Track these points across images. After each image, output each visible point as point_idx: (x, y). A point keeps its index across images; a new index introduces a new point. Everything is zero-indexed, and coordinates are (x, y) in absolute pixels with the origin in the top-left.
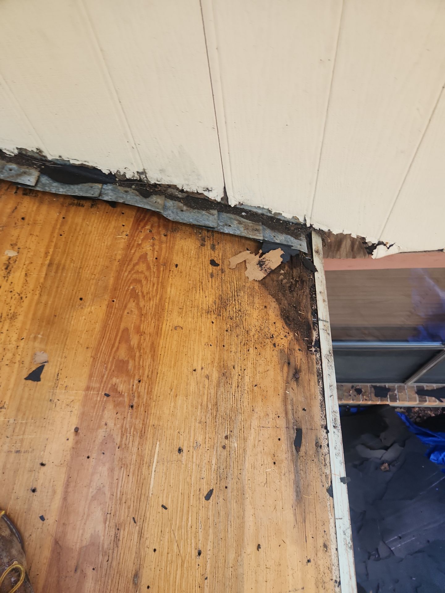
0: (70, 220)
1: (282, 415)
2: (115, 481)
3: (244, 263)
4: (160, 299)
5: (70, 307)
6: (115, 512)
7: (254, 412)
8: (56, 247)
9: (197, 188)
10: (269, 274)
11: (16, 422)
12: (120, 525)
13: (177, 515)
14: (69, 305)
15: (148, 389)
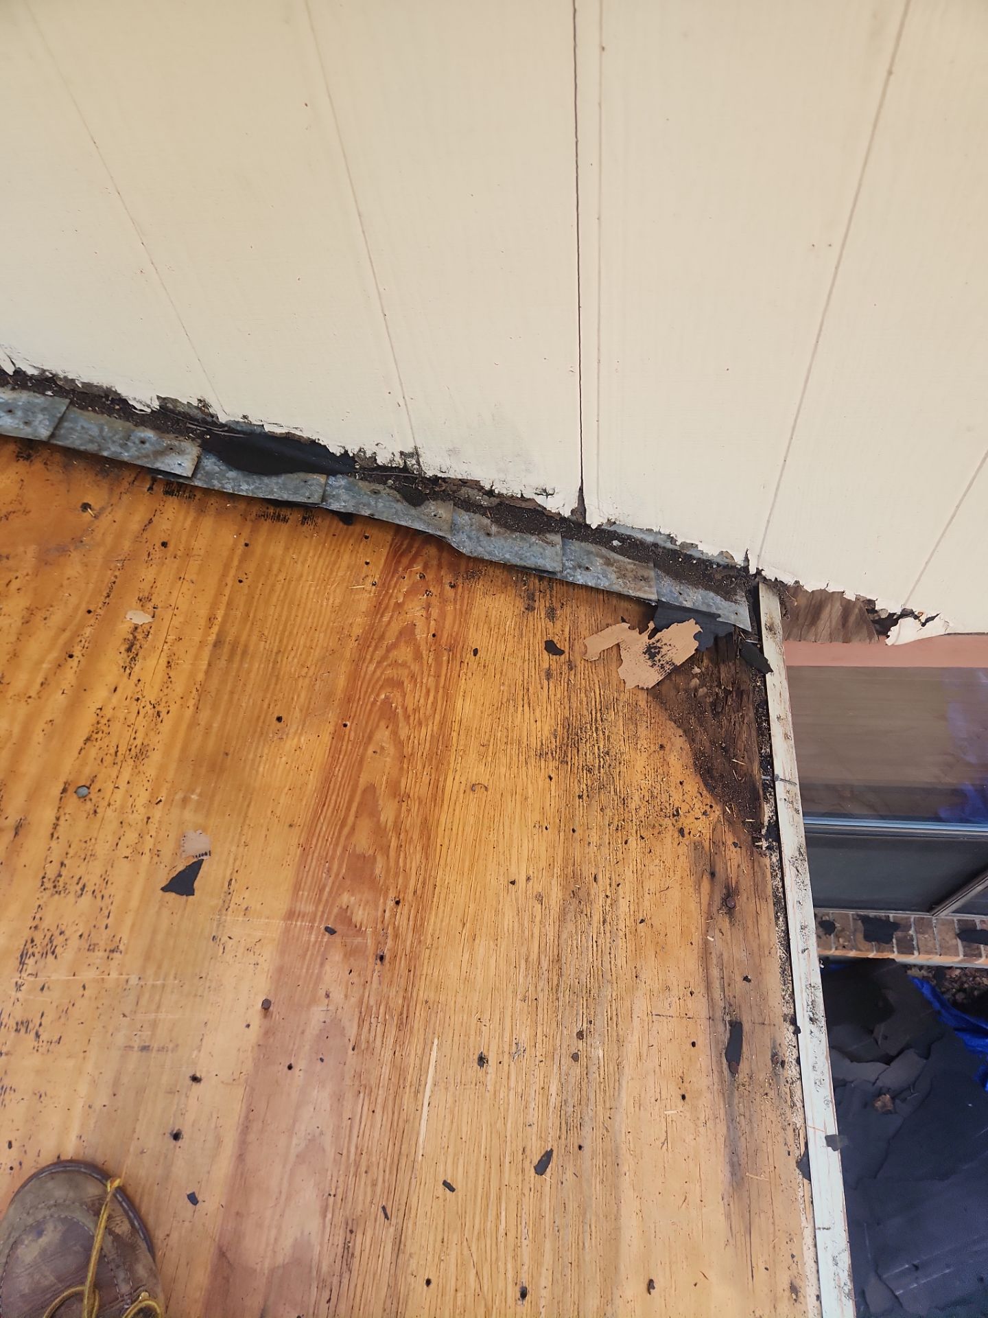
0: (258, 549)
1: (700, 990)
2: (346, 1123)
3: (615, 650)
4: (442, 724)
5: (257, 735)
6: (345, 1192)
7: (638, 981)
8: (229, 604)
9: (523, 488)
10: (669, 676)
11: (142, 983)
12: (355, 1222)
13: (475, 1204)
14: (255, 732)
15: (416, 921)
